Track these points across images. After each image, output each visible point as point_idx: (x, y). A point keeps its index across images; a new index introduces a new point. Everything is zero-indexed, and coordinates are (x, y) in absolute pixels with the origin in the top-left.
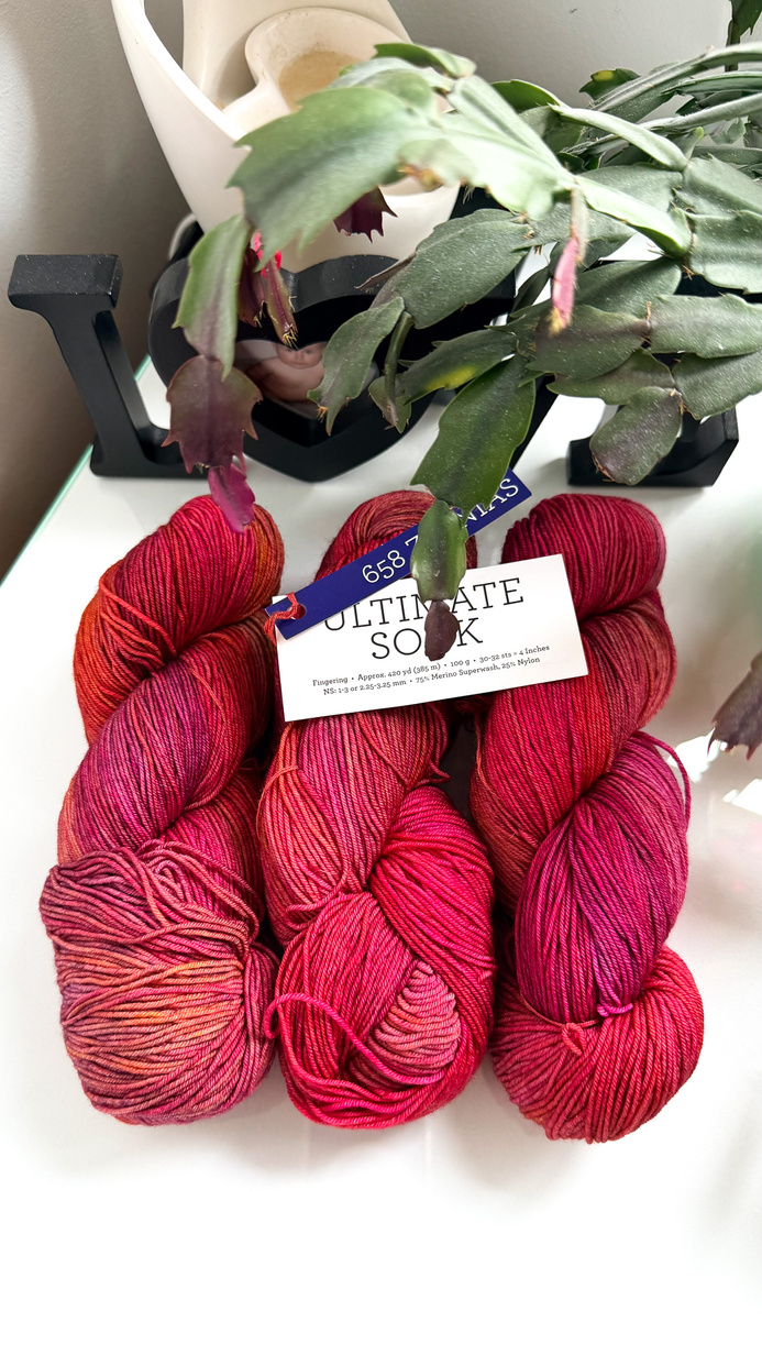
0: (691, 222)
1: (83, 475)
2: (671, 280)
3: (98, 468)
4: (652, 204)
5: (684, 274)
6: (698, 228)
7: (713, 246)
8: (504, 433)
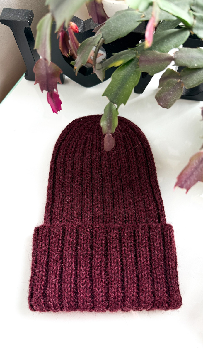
0: (195, 17)
1: (23, 80)
2: (186, 35)
3: (27, 78)
4: (183, 9)
5: (191, 34)
6: (196, 18)
7: (201, 25)
8: (131, 81)
